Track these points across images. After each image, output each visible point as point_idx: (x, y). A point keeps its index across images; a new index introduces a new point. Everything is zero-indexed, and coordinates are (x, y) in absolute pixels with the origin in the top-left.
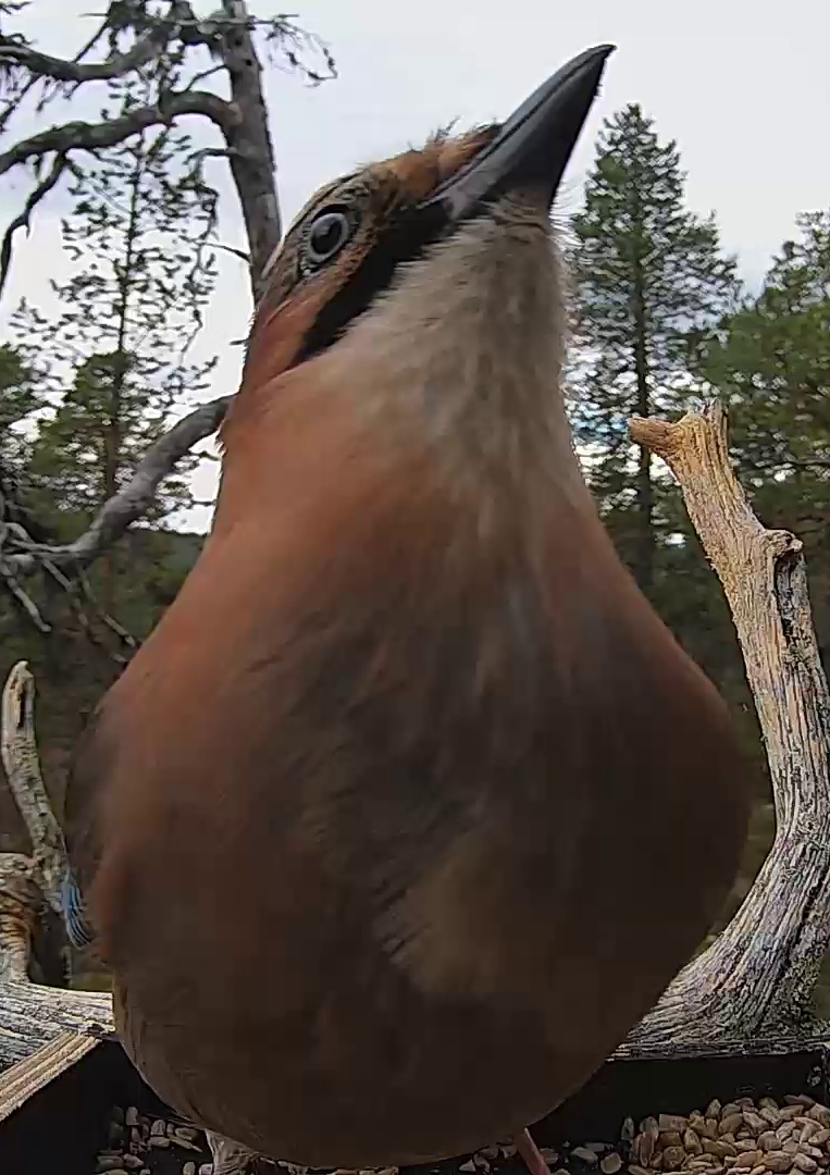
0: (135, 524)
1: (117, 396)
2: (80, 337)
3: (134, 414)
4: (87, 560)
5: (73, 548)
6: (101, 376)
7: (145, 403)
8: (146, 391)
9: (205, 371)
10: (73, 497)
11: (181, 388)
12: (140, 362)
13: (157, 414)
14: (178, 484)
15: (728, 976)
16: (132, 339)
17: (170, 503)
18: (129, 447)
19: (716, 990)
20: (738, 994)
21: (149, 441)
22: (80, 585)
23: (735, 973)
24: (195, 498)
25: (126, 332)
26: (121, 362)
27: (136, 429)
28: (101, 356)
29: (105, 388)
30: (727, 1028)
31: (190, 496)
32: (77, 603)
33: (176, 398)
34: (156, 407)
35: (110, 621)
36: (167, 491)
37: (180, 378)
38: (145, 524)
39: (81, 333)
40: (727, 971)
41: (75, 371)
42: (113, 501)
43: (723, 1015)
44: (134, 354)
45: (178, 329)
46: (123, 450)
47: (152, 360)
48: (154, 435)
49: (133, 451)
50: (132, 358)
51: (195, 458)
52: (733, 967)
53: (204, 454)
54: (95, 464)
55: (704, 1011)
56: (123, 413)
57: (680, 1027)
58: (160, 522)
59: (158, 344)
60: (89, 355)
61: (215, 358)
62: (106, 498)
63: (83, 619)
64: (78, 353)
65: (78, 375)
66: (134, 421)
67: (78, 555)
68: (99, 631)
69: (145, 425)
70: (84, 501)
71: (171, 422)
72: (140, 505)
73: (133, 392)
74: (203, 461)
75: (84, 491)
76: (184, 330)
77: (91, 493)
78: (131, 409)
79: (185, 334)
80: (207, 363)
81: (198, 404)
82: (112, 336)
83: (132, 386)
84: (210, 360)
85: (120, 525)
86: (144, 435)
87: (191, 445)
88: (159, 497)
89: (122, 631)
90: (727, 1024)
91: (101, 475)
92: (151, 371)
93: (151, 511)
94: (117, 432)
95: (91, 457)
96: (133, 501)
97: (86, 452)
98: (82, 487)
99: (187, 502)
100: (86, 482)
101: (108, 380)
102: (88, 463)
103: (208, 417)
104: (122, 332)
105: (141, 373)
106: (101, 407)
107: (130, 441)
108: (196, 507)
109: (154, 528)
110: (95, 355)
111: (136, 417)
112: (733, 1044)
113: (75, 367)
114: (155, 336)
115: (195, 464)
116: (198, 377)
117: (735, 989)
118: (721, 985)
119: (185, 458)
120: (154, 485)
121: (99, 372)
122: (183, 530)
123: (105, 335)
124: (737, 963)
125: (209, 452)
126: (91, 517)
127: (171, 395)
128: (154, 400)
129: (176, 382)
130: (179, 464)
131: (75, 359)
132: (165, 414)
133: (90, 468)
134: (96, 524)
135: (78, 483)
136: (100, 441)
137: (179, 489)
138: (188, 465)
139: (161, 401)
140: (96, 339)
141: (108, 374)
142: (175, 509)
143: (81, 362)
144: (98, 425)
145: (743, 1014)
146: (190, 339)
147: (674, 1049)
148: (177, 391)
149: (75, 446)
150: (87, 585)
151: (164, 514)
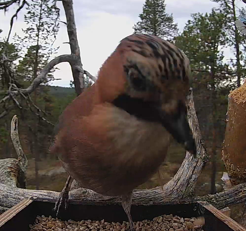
0: (41, 84)
1: (37, 55)
2: (29, 42)
3: (41, 59)
4: (30, 92)
5: (27, 89)
6: (33, 51)
7: (43, 57)
8: (43, 54)
9: (57, 49)
10: (27, 78)
11: (51, 53)
12: (42, 47)
13: (46, 59)
14: (51, 75)
15: (175, 186)
16: (40, 42)
17: (49, 79)
18: (40, 67)
19: (173, 189)
20: (178, 190)
21: (44, 65)
22: (29, 98)
23: (177, 186)
24: (55, 78)
25: (39, 41)
26: (38, 47)
27: (41, 63)
28: (33, 46)
29: (34, 53)
30: (175, 198)
31: (53, 78)
32: (28, 102)
33: (50, 55)
34: (46, 58)
35: (35, 106)
36: (48, 77)
37: (51, 51)
38: (43, 84)
39: (29, 41)
40: (175, 185)
41: (27, 50)
42: (36, 79)
43: (174, 195)
44: (41, 46)
45: (51, 40)
46: (38, 67)
47: (45, 47)
48: (45, 64)
49: (41, 67)
50: (40, 47)
51: (54, 69)
52: (177, 184)
53: (56, 68)
54: (32, 70)
55: (170, 194)
56: (38, 59)
57: (164, 198)
58: (47, 84)
59: (46, 43)
60: (31, 46)
61: (59, 47)
62: (34, 78)
63: (29, 105)
64: (28, 45)
65: (28, 50)
66: (41, 61)
67: (28, 91)
68: (33, 108)
69: (43, 62)
70: (29, 79)
71: (49, 61)
72: (42, 80)
73: (41, 54)
74: (56, 70)
75: (29, 77)
76: (52, 40)
77: (31, 77)
78: (40, 58)
79: (52, 41)
80: (57, 48)
81: (55, 57)
82: (36, 41)
83: (40, 53)
84: (58, 47)
85: (38, 84)
86: (43, 64)
87: (54, 66)
88: (47, 78)
89: (38, 108)
90: (175, 197)
91: (33, 73)
92: (44, 49)
93: (45, 81)
94: (37, 63)
95: (31, 69)
96: (41, 79)
97: (30, 68)
98: (29, 76)
99: (53, 79)
100: (30, 74)
101: (35, 51)
102: (30, 70)
103: (57, 60)
104: (38, 41)
105: (42, 50)
106: (33, 58)
107: (40, 65)
108: (55, 80)
109: (45, 85)
110: (32, 46)
111: (41, 60)
112: (176, 201)
113: (27, 48)
114: (46, 41)
115: (55, 71)
116: (55, 51)
117: (177, 189)
118: (174, 188)
119: (52, 69)
120: (45, 75)
121: (33, 50)
122: (52, 85)
123: (34, 41)
124: (177, 183)
125: (58, 68)
126: (31, 82)
127: (49, 55)
128: (45, 56)
129: (50, 52)
130: (51, 70)
131: (27, 47)
132: (48, 59)
133: (31, 71)
134: (32, 84)
135: (28, 75)
136: (33, 65)
137: (51, 76)
138: (53, 71)
139: (47, 56)
140: (32, 42)
141: (35, 50)
142: (50, 81)
143: (29, 47)
144: (33, 62)
145: (179, 195)
146: (53, 42)
147: (163, 202)
148: (50, 54)
149: (27, 66)
150: (30, 98)
151: (48, 82)
